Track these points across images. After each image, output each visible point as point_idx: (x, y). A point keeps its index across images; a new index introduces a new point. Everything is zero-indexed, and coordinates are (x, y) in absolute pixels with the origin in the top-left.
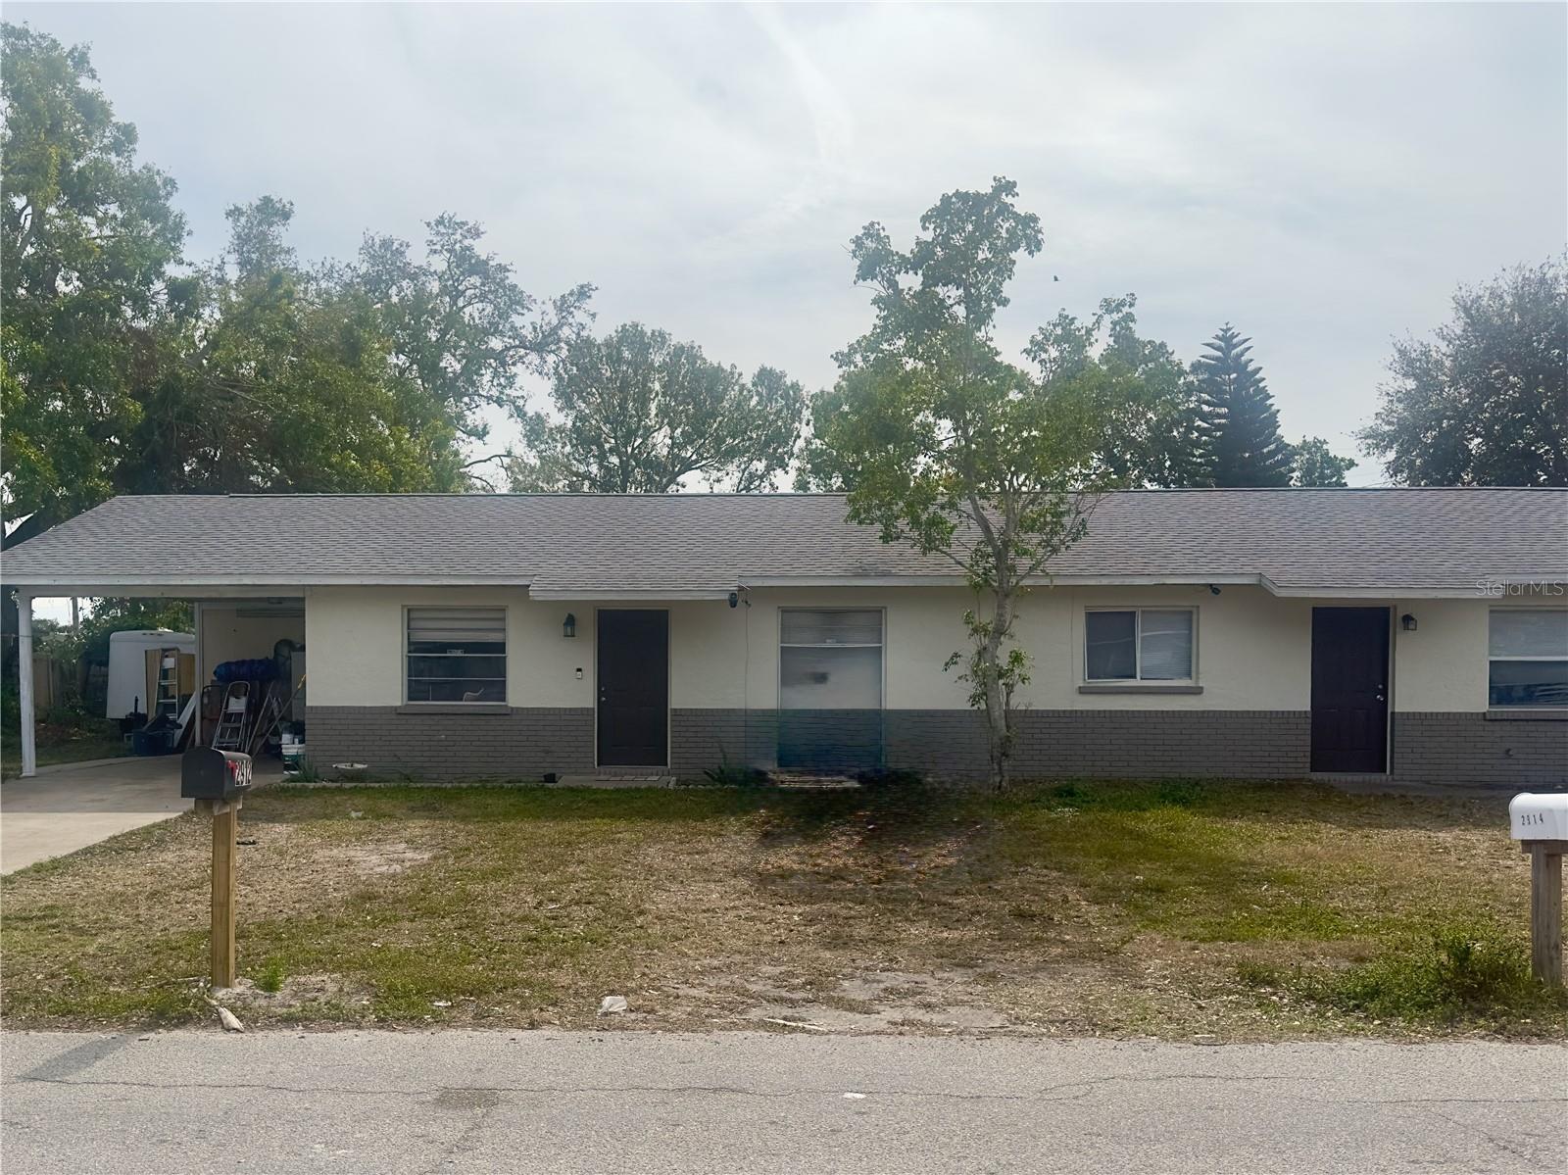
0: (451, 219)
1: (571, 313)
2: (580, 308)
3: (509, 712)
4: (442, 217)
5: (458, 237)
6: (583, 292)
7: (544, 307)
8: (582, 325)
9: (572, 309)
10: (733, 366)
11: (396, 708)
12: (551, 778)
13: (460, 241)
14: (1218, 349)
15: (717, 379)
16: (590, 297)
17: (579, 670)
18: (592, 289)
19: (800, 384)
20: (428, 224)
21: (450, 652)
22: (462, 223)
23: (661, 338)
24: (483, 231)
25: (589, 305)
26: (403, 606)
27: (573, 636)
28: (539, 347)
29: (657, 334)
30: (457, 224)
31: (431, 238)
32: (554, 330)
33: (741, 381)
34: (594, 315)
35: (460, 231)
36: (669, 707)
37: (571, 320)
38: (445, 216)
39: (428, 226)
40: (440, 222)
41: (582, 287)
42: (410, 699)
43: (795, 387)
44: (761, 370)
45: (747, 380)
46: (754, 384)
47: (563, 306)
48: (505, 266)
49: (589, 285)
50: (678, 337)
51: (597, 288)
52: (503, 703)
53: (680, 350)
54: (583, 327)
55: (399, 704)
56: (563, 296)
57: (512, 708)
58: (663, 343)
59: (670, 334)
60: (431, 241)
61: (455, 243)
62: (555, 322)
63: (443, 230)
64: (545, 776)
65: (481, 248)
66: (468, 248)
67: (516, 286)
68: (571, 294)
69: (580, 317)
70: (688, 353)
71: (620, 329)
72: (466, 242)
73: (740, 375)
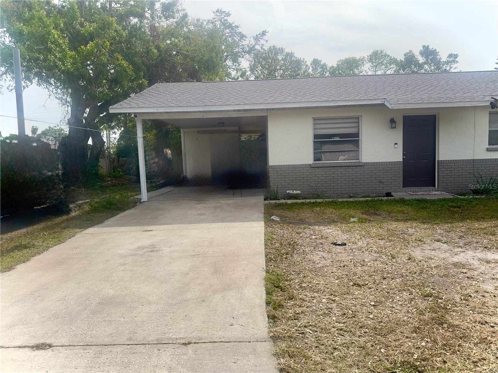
0: (221, 10)
1: (259, 40)
2: (262, 39)
3: (363, 165)
4: (218, 10)
5: (223, 16)
6: (264, 33)
7: (250, 39)
8: (262, 44)
9: (260, 39)
10: (304, 59)
11: (310, 165)
12: (389, 195)
13: (223, 18)
15: (298, 63)
16: (265, 35)
17: (396, 144)
18: (266, 32)
19: (326, 64)
20: (214, 12)
21: (334, 138)
22: (224, 11)
23: (282, 50)
24: (231, 14)
25: (265, 37)
26: (312, 118)
27: (396, 128)
28: (249, 52)
29: (281, 49)
30: (222, 12)
31: (214, 17)
32: (253, 47)
33: (307, 64)
34: (267, 41)
35: (223, 14)
36: (437, 160)
37: (259, 43)
38: (219, 9)
39: (213, 13)
40: (217, 11)
41: (263, 31)
42: (314, 161)
43: (324, 64)
44: (314, 60)
45: (309, 63)
46: (311, 64)
47: (257, 38)
48: (238, 26)
49: (266, 31)
50: (287, 50)
51: (268, 32)
52: (358, 161)
53: (288, 54)
54: (263, 45)
55: (311, 163)
56: (257, 35)
57: (364, 163)
58: (282, 51)
59: (284, 49)
60: (214, 18)
61: (222, 18)
62: (254, 43)
63: (218, 14)
64: (386, 193)
65: (230, 20)
66: (226, 20)
67: (241, 32)
68: (260, 34)
69: (262, 42)
70: (291, 55)
71: (269, 48)
72: (225, 18)
73: (306, 62)
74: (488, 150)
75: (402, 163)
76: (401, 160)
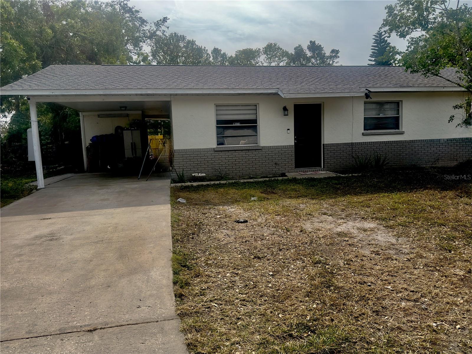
1: (160, 27)
2: (163, 25)
3: (261, 148)
6: (165, 20)
7: (151, 25)
8: (164, 31)
9: (161, 25)
10: (205, 47)
11: (214, 149)
12: (283, 175)
13: (123, 2)
14: (378, 37)
15: (200, 51)
16: (166, 22)
17: (288, 130)
18: (167, 19)
19: (226, 54)
21: (235, 124)
25: (166, 24)
26: (215, 104)
27: (288, 115)
28: (150, 38)
29: (182, 36)
32: (155, 32)
33: (208, 52)
34: (168, 28)
36: (322, 143)
37: (160, 29)
41: (165, 18)
42: (218, 145)
43: (224, 54)
44: (214, 49)
45: (210, 52)
46: (212, 53)
47: (158, 24)
48: (138, 10)
49: (167, 17)
50: (189, 38)
51: (169, 19)
52: (257, 145)
53: (189, 42)
55: (215, 147)
56: (157, 21)
58: (184, 39)
59: (186, 36)
61: (121, 2)
62: (155, 29)
64: (281, 173)
66: (126, 4)
67: (142, 17)
68: (161, 20)
69: (163, 28)
70: (192, 43)
71: (170, 34)
73: (207, 50)
74: (363, 134)
75: (294, 147)
76: (293, 144)
